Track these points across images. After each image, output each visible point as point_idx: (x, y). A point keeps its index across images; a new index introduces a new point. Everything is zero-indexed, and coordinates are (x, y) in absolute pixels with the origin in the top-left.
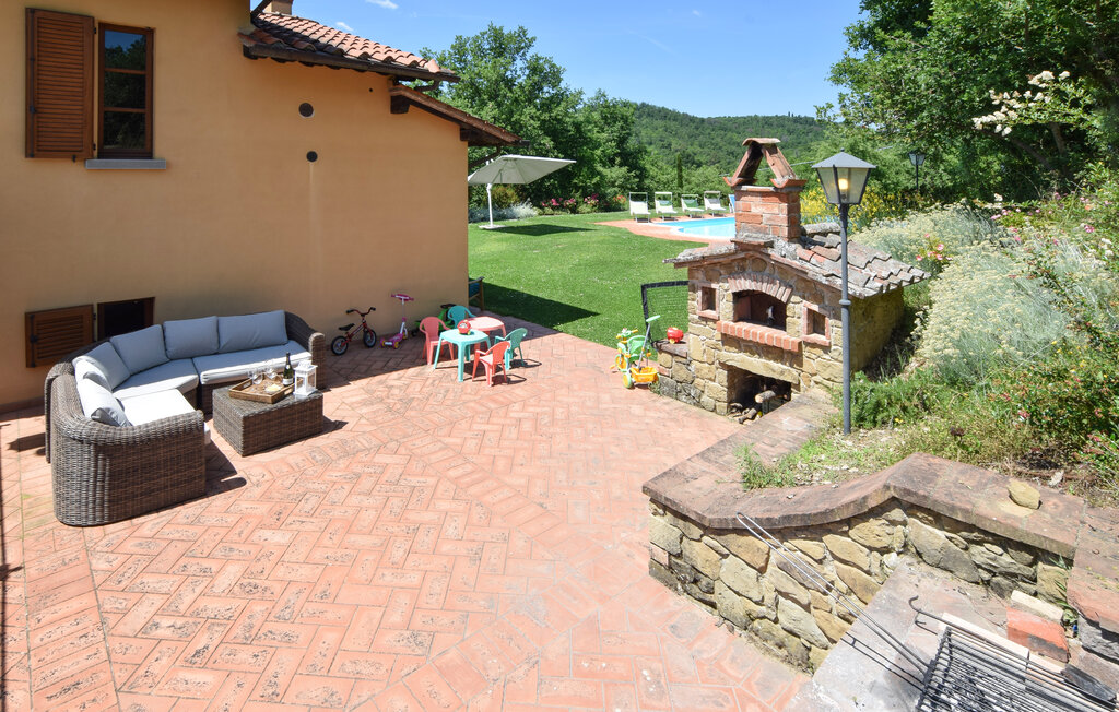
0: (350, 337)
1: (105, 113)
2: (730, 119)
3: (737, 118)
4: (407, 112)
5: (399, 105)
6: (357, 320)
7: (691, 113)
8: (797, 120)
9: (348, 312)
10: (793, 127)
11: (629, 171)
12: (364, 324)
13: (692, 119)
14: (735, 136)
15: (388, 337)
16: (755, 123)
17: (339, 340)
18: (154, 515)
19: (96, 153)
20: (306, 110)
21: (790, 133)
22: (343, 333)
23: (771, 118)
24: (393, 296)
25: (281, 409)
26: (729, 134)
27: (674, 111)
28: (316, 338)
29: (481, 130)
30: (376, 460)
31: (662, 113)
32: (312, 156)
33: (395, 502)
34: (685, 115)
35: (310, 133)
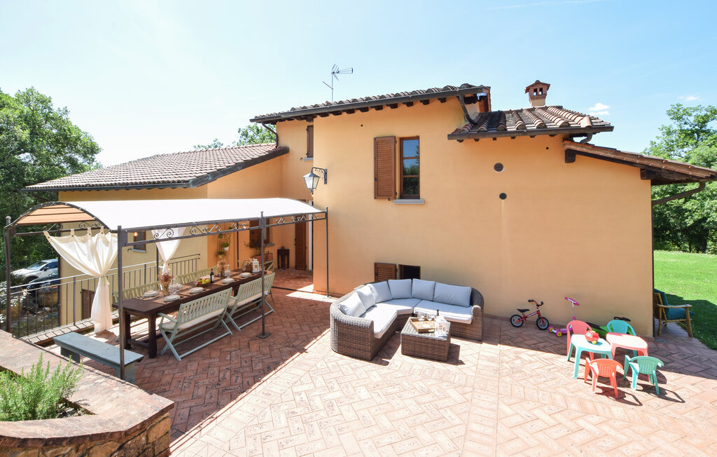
0: (525, 317)
1: (404, 178)
4: (574, 161)
5: (570, 156)
6: (533, 308)
9: (529, 301)
12: (538, 312)
15: (556, 327)
17: (518, 317)
18: (349, 358)
19: (397, 196)
20: (499, 167)
22: (520, 314)
24: (566, 298)
25: (421, 338)
28: (477, 308)
29: (660, 169)
30: (448, 391)
32: (503, 196)
33: (424, 417)
35: (502, 181)
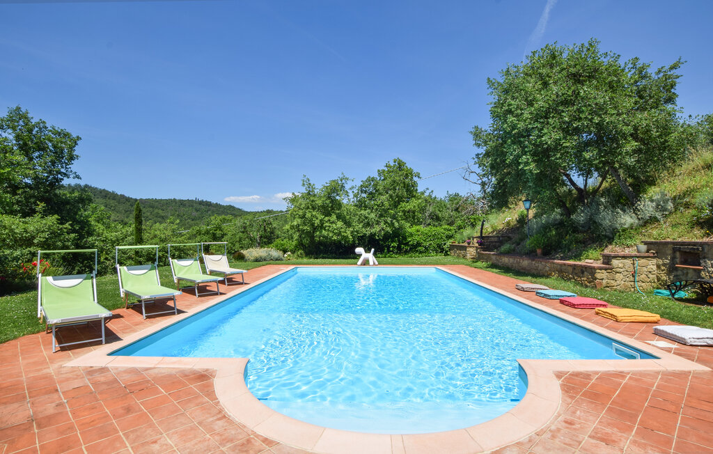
2: (156, 201)
3: (161, 200)
7: (127, 195)
8: (201, 203)
10: (199, 207)
11: (62, 221)
13: (128, 199)
14: (160, 212)
16: (174, 204)
21: (197, 211)
23: (185, 201)
26: (156, 211)
27: (113, 192)
31: (103, 194)
34: (123, 196)
